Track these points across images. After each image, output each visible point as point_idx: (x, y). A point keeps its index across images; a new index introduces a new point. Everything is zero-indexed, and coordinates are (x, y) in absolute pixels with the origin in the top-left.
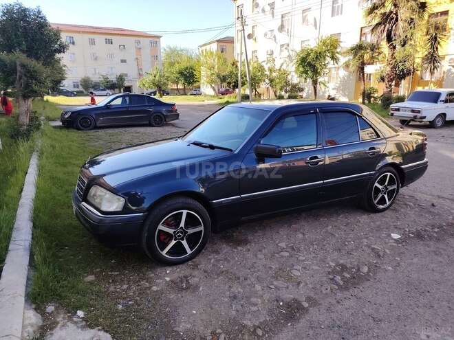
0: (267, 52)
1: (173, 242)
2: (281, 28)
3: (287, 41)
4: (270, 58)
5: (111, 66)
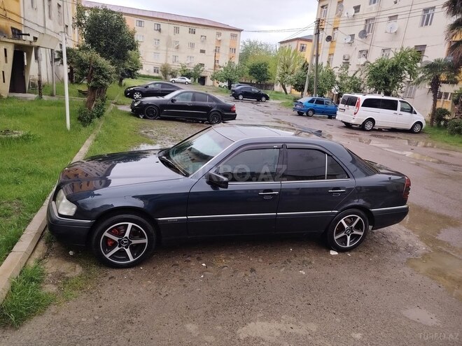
0: (344, 57)
1: (117, 249)
2: (363, 34)
3: (366, 47)
4: (346, 64)
5: (190, 55)
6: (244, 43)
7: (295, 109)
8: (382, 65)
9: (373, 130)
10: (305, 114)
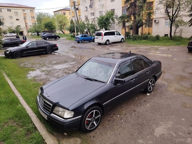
0: (85, 16)
1: (91, 123)
2: (91, 6)
3: (93, 11)
4: (87, 19)
5: (12, 22)
6: (37, 14)
7: (76, 41)
8: (103, 18)
9: (109, 44)
10: (80, 42)
